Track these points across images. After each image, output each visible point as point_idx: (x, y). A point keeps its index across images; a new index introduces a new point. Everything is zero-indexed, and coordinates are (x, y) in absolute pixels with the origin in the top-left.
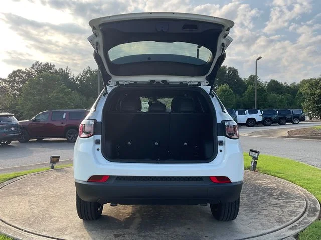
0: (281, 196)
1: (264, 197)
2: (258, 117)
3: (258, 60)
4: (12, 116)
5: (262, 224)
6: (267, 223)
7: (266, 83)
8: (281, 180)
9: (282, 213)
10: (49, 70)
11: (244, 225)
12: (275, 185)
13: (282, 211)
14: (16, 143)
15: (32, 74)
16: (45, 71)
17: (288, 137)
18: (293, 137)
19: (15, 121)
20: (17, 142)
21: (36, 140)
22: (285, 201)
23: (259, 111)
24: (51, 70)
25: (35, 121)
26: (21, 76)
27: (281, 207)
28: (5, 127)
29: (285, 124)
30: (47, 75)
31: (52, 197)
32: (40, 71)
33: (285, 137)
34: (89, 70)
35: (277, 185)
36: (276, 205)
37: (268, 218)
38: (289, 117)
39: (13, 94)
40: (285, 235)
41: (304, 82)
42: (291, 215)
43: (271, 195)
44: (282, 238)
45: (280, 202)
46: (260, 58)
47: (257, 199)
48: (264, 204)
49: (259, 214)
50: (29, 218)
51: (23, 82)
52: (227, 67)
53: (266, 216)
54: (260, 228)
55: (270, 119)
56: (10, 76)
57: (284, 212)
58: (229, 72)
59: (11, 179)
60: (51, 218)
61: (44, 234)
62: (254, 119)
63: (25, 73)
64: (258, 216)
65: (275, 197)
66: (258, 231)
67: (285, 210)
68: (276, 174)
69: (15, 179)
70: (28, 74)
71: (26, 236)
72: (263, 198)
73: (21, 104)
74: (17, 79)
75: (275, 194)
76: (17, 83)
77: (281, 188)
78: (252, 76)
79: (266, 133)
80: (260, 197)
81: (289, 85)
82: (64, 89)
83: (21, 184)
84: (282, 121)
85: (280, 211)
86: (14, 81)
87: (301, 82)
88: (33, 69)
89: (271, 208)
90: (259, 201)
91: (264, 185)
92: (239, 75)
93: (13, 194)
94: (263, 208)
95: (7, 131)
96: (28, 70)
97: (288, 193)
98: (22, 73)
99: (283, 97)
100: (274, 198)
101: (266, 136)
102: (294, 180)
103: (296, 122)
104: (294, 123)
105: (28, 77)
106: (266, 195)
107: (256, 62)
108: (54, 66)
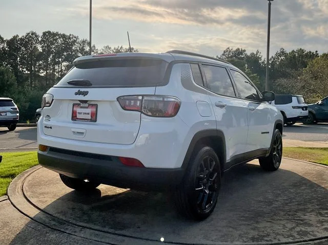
10: (239, 55)
16: (235, 56)
24: (242, 55)
32: (231, 57)
34: (282, 52)
96: (220, 57)
108: (245, 51)
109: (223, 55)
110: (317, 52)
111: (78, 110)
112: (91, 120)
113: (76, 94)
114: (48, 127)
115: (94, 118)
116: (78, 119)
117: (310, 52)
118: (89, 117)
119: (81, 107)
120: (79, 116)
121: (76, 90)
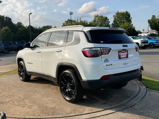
7: (26, 26)
41: (44, 27)
52: (5, 17)
58: (6, 19)
78: (19, 22)
81: (38, 28)
92: (12, 21)
114: (109, 65)
115: (127, 56)
116: (121, 58)
119: (122, 53)
121: (122, 45)
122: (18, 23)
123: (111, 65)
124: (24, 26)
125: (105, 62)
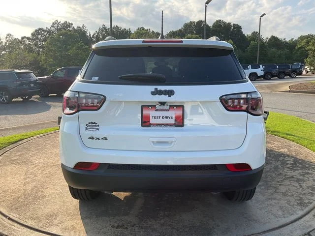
0: (296, 164)
1: (278, 166)
2: (260, 71)
3: (262, 16)
4: (31, 73)
5: (281, 208)
6: (287, 205)
7: (267, 38)
8: (292, 143)
9: (301, 190)
10: (67, 28)
11: (260, 209)
12: (286, 150)
13: (301, 186)
14: (37, 98)
15: (53, 32)
16: (64, 29)
17: (289, 91)
18: (294, 92)
19: (34, 77)
20: (38, 96)
21: (55, 95)
22: (301, 171)
23: (261, 66)
24: (70, 28)
25: (53, 77)
26: (43, 34)
27: (298, 180)
28: (25, 84)
29: (284, 78)
30: (66, 33)
31: (51, 166)
32: (60, 29)
33: (287, 92)
34: (104, 28)
35: (288, 149)
36: (292, 177)
37: (287, 198)
38: (287, 71)
39: (37, 51)
40: (311, 226)
41: (302, 38)
42: (312, 193)
43: (284, 163)
44: (309, 230)
45: (296, 173)
46: (264, 14)
47: (270, 169)
48: (279, 177)
49: (275, 192)
50: (19, 198)
51: (45, 40)
52: (232, 24)
53: (284, 194)
54: (280, 213)
55: (271, 73)
56: (33, 35)
57: (303, 189)
58: (234, 28)
59: (16, 142)
60: (43, 197)
61: (29, 223)
62: (256, 74)
63: (46, 31)
64: (275, 195)
65: (289, 166)
66: (279, 219)
67: (304, 185)
68: (285, 136)
69: (20, 142)
70: (49, 32)
71: (9, 226)
72: (276, 168)
73: (44, 60)
74: (39, 36)
75: (289, 162)
76: (40, 40)
77: (293, 153)
78: (254, 32)
79: (268, 87)
80: (273, 166)
81: (288, 41)
82: (83, 46)
83: (25, 148)
84: (281, 75)
85: (299, 187)
86: (37, 38)
87: (299, 38)
88: (53, 26)
89: (287, 182)
90: (273, 172)
91: (275, 149)
92: (242, 31)
93: (13, 162)
94: (278, 182)
95: (27, 87)
96: (49, 28)
97: (303, 161)
98: (44, 31)
99: (282, 52)
100: (289, 168)
101: (268, 91)
102: (305, 142)
103: (293, 75)
104: (291, 77)
105: (50, 35)
106: (279, 163)
107: (260, 19)
108: (72, 24)
109: (52, 26)
110: (130, 29)
111: (152, 113)
112: (174, 124)
113: (153, 93)
114: (98, 139)
115: (179, 122)
116: (151, 124)
117: (125, 29)
118: (172, 121)
119: (157, 110)
120: (152, 121)
121: (152, 88)
122: (252, 33)
123: (106, 139)
124: (262, 37)
125: (86, 129)
